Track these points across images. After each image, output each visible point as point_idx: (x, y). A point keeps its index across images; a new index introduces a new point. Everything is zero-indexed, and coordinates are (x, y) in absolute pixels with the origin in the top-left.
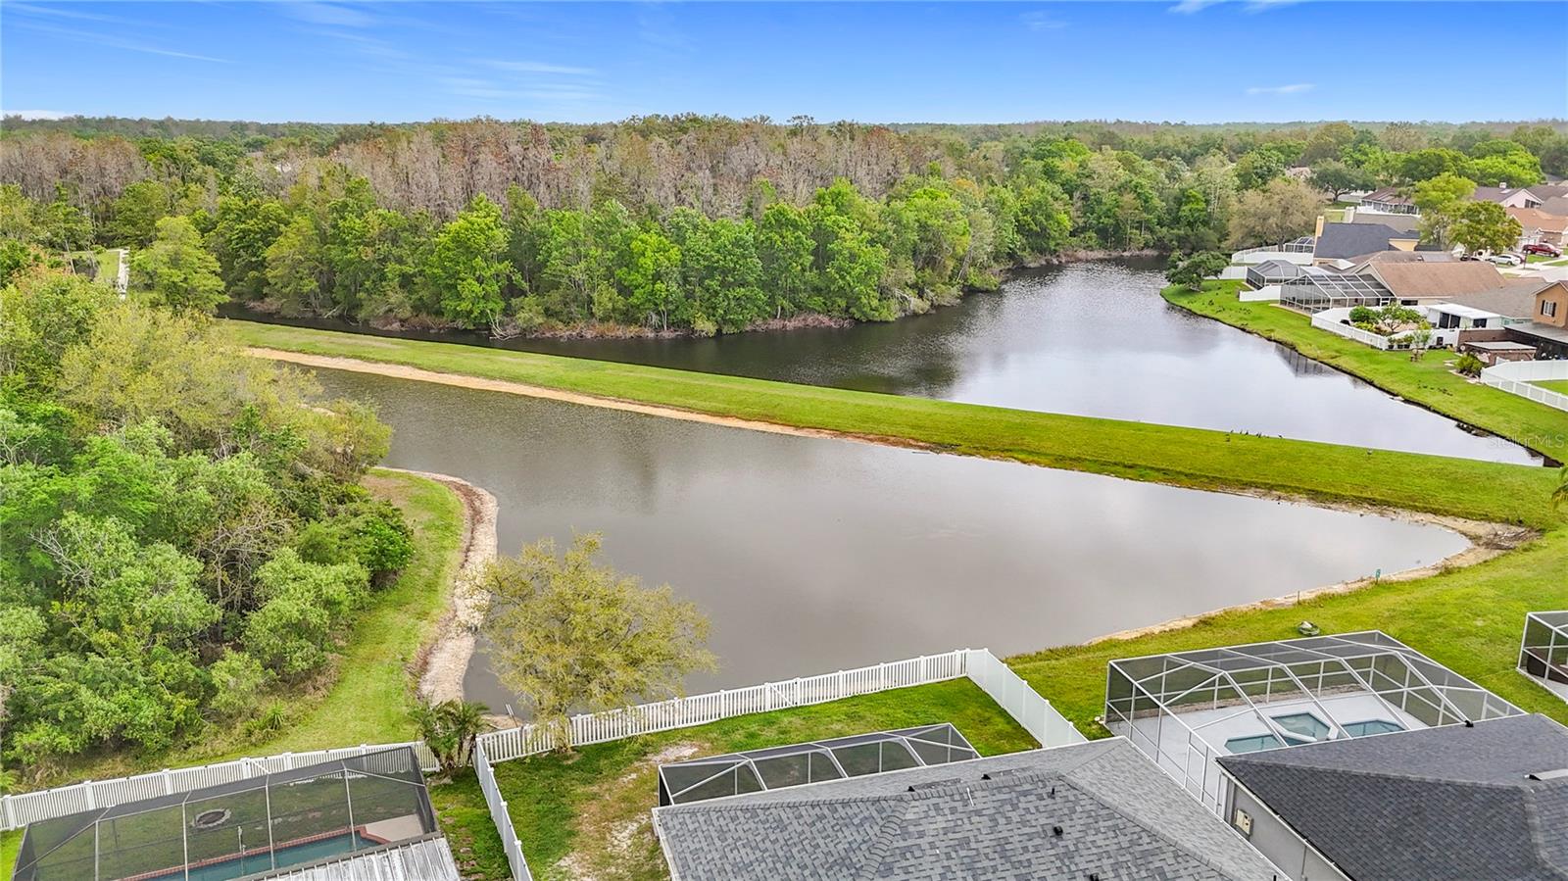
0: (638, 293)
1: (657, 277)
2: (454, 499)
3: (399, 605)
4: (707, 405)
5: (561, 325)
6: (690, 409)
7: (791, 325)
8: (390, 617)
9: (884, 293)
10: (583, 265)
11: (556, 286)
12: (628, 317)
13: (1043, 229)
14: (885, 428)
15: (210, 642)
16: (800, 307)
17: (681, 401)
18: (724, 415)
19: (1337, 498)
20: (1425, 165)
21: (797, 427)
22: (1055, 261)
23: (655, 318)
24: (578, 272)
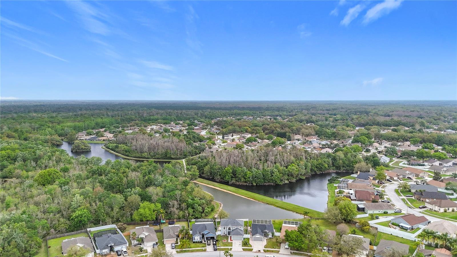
0: (247, 179)
1: (249, 178)
2: (219, 204)
3: (213, 212)
4: (247, 196)
5: (237, 182)
6: (246, 197)
7: (267, 184)
8: (212, 213)
9: (281, 180)
10: (240, 175)
11: (237, 177)
12: (246, 182)
13: (321, 167)
14: (264, 201)
15: (202, 213)
16: (269, 182)
17: (245, 195)
18: (249, 198)
19: (298, 213)
20: (419, 154)
21: (255, 200)
22: (324, 173)
23: (249, 182)
24: (240, 176)
